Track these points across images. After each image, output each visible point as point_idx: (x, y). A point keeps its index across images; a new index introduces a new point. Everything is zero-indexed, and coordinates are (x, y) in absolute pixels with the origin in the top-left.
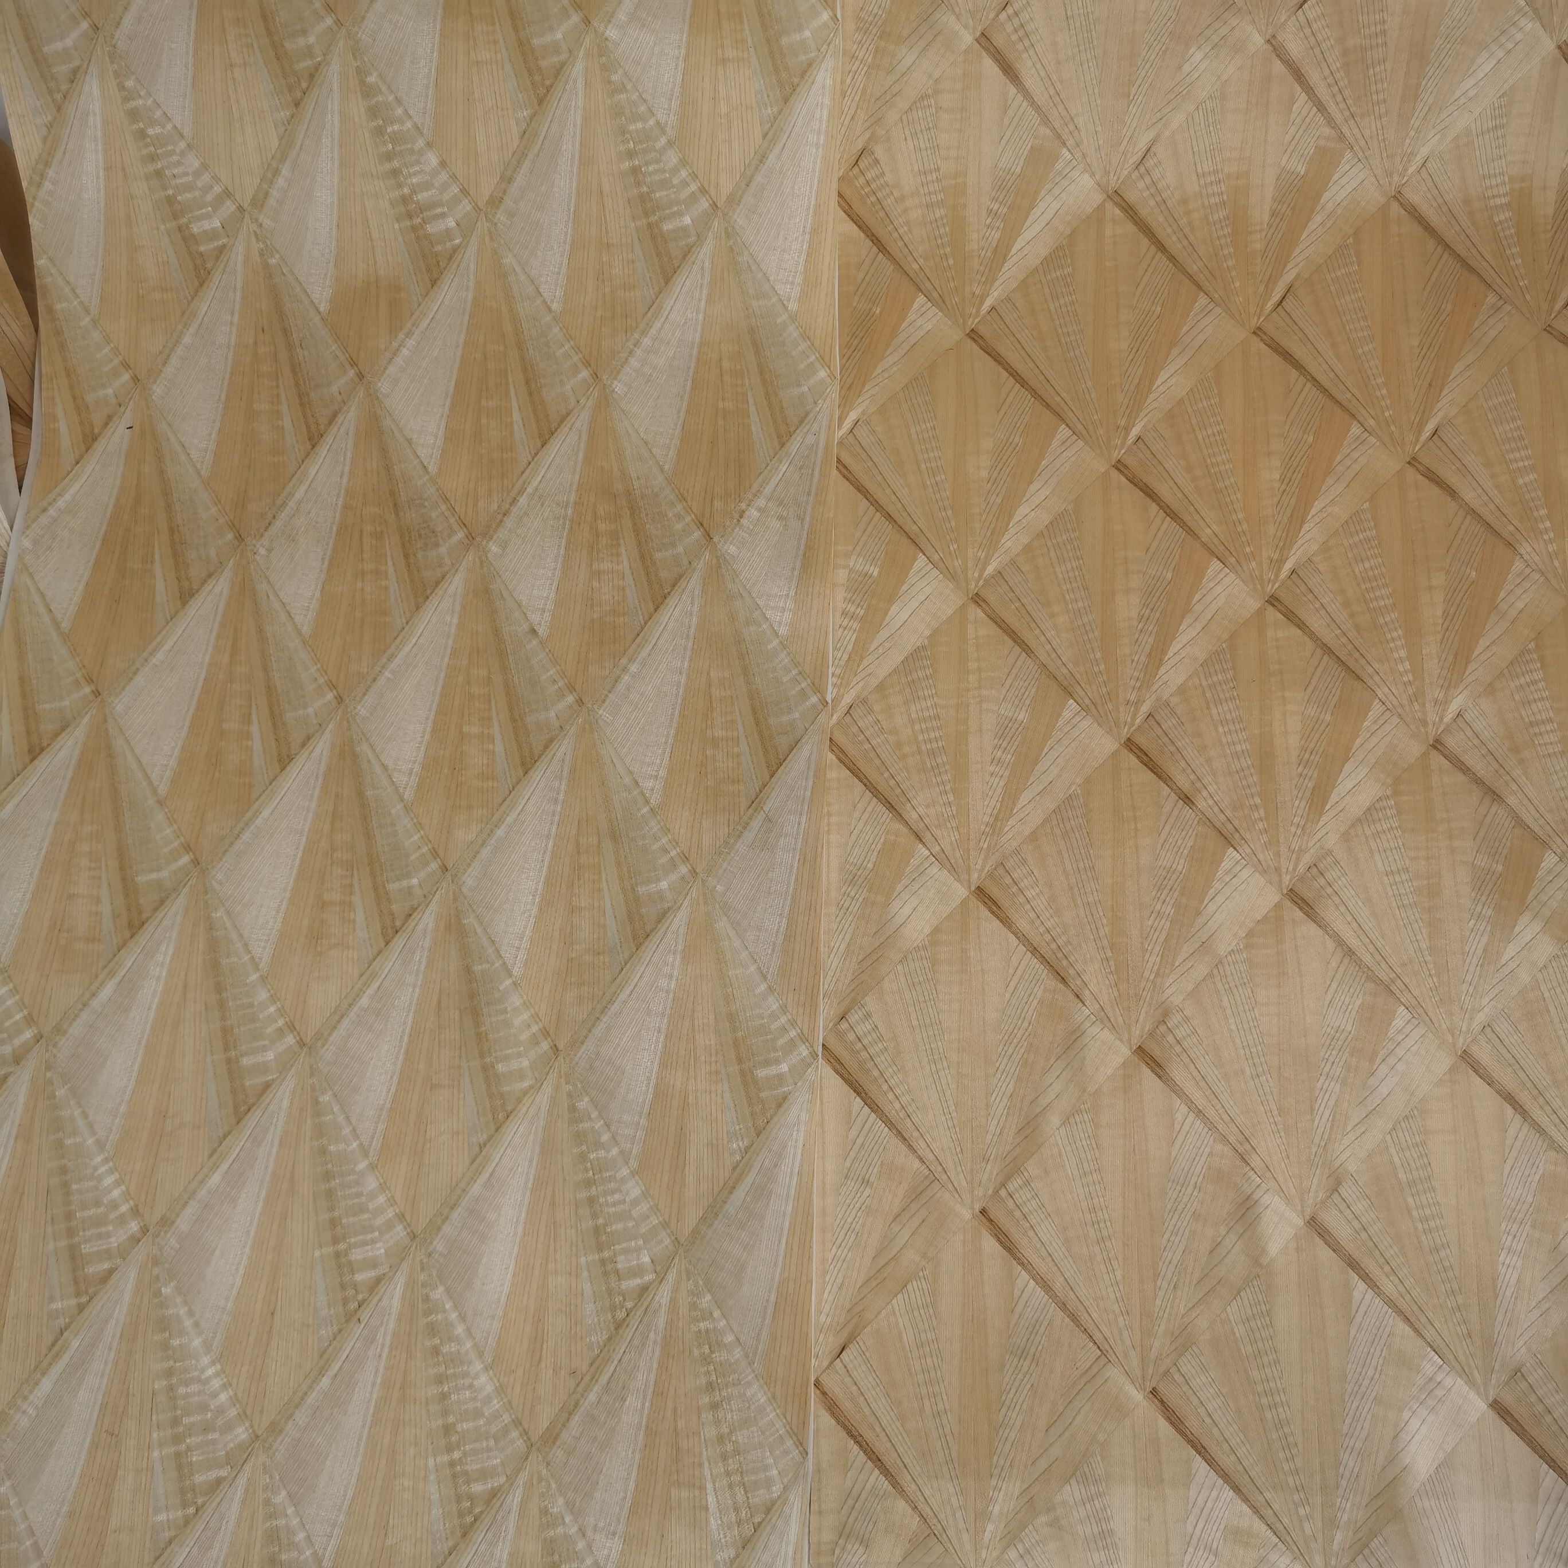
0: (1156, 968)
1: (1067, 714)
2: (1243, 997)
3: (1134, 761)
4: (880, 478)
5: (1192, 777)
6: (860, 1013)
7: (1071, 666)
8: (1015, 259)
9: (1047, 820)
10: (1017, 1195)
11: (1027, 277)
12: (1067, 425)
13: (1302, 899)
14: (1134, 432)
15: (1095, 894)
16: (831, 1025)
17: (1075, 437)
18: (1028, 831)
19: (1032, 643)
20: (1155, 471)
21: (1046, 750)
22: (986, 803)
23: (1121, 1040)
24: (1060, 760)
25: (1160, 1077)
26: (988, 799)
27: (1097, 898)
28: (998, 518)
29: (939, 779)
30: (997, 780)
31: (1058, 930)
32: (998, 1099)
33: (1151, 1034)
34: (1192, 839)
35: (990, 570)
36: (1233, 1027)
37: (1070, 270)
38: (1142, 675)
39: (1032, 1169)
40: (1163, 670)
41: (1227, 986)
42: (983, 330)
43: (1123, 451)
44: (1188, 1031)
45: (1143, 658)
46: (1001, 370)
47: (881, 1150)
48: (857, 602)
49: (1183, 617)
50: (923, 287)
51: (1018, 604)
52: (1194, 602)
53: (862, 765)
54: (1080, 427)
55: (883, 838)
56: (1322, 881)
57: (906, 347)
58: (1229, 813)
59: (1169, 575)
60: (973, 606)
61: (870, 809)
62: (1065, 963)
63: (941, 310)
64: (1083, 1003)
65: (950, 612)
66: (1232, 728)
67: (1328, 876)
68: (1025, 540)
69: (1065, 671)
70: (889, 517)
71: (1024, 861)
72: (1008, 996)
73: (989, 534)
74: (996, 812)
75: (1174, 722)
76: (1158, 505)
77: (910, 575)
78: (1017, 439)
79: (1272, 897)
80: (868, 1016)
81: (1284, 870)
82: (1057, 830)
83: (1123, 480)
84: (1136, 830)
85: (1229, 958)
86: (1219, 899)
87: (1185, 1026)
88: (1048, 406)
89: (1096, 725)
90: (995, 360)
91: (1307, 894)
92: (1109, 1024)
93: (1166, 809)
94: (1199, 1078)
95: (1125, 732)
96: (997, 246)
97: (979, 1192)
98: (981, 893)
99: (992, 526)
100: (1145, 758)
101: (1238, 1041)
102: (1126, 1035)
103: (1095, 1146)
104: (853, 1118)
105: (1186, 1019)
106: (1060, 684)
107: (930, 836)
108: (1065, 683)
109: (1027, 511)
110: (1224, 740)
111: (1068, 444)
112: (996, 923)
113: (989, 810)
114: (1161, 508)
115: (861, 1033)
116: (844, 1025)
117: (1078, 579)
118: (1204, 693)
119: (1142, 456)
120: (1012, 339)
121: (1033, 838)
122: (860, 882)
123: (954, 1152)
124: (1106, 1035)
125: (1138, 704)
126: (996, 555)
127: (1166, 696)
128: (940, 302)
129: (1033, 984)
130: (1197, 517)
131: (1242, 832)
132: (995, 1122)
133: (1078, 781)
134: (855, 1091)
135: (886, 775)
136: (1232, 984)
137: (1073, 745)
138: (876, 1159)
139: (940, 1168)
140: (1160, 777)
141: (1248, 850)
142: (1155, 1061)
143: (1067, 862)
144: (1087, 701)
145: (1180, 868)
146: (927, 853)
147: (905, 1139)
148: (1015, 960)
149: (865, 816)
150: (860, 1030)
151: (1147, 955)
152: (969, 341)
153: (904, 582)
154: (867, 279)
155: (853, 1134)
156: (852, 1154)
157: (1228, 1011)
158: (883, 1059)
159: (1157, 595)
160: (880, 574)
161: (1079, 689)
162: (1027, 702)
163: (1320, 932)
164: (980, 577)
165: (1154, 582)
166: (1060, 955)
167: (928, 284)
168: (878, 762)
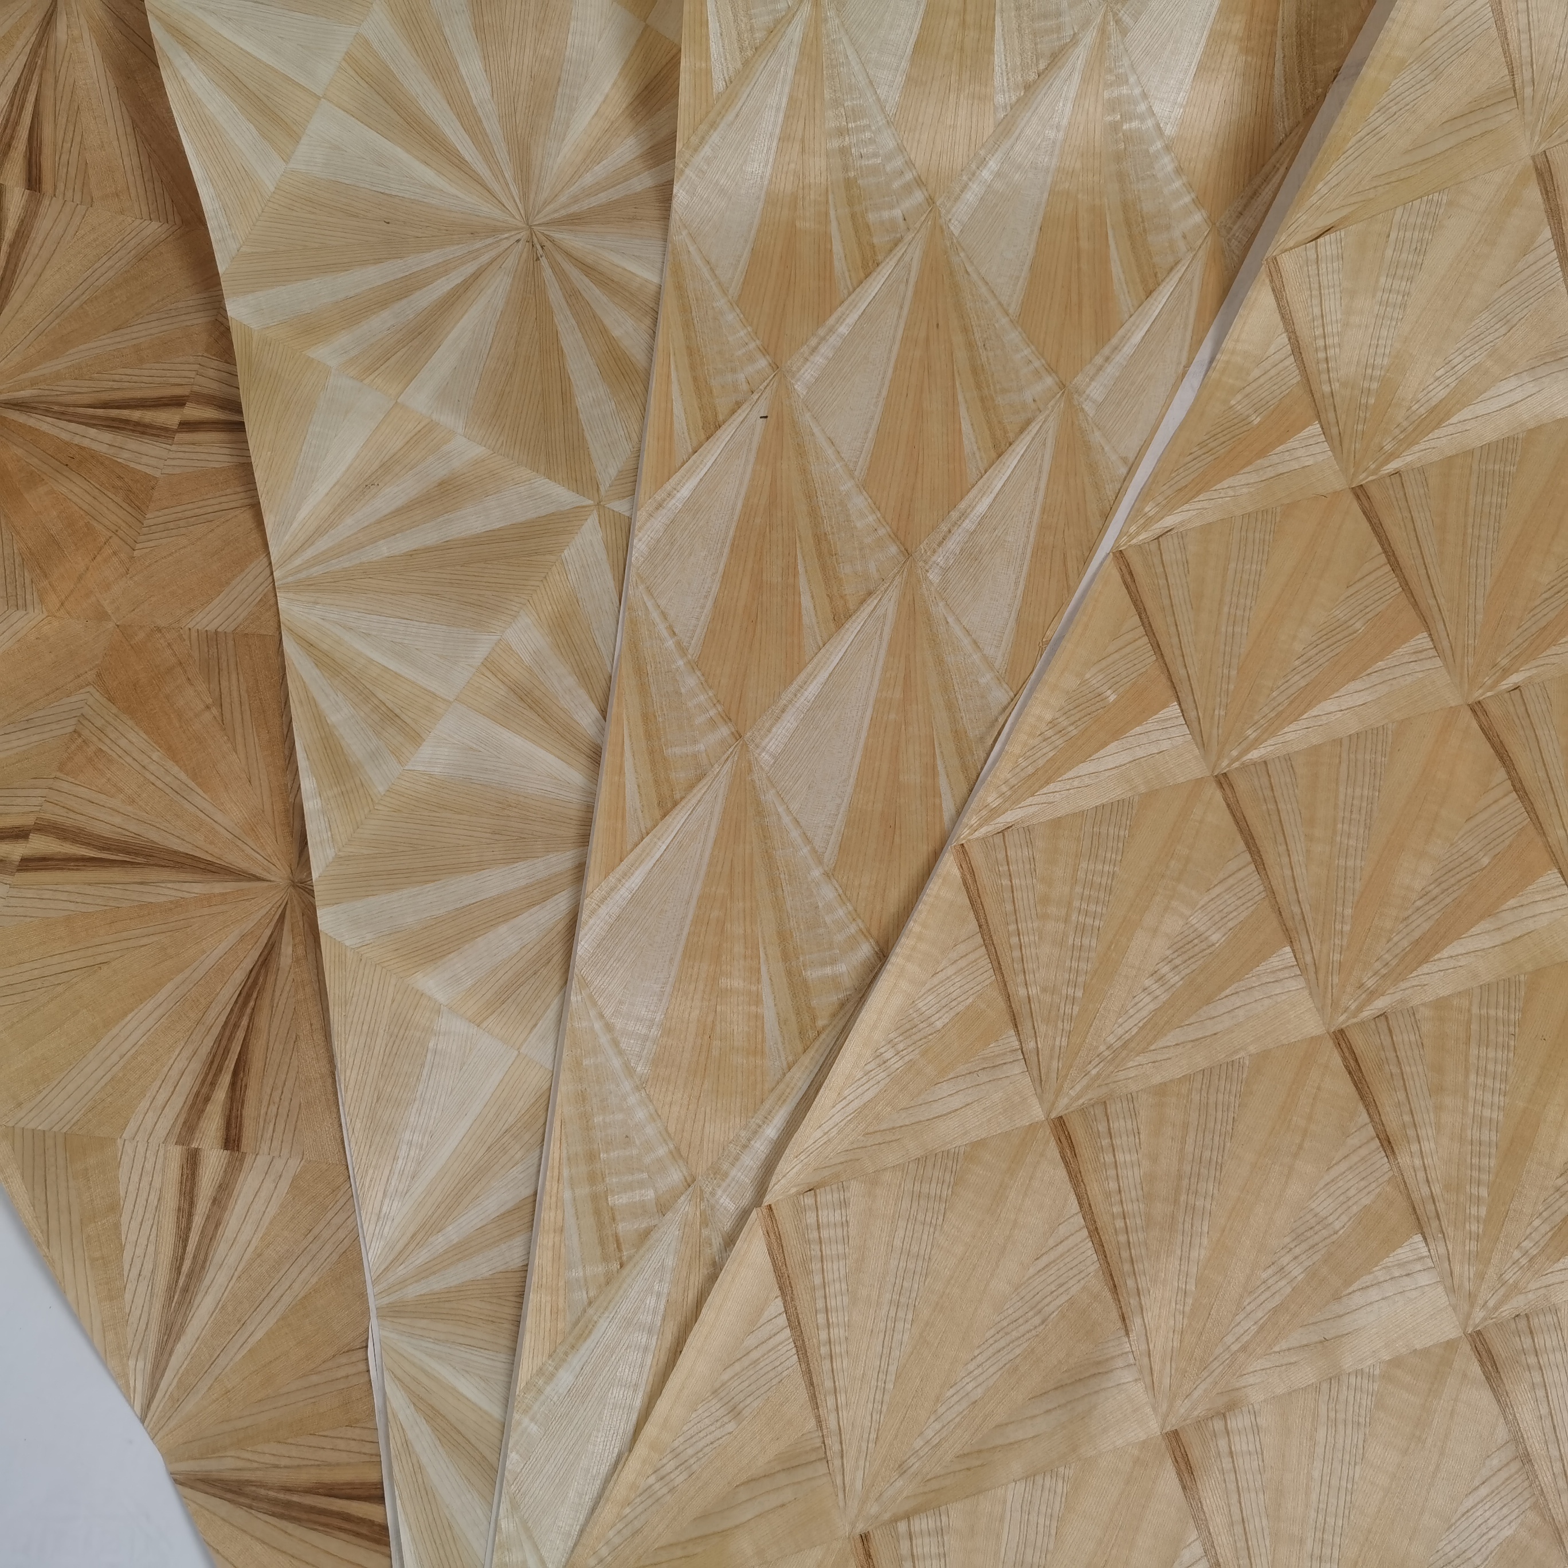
0: (1246, 1338)
1: (1275, 962)
2: (1348, 1441)
3: (1336, 1061)
4: (1166, 602)
5: (1407, 1118)
6: (836, 1195)
7: (1306, 908)
8: (1451, 429)
9: (1188, 1078)
10: (919, 1541)
11: (1457, 455)
12: (1430, 635)
13: (1489, 1352)
14: (1514, 679)
15: (1209, 1199)
16: (794, 1190)
17: (1433, 653)
18: (1157, 1080)
19: (1270, 858)
20: (1521, 733)
21: (1228, 992)
22: (1120, 1020)
23: (1155, 1409)
24: (1241, 1013)
25: (1184, 1488)
26: (1125, 1017)
27: (1208, 1206)
28: (1292, 702)
29: (1074, 964)
30: (1148, 999)
31: (1138, 1221)
32: (956, 1398)
33: (1200, 1424)
34: (1372, 1197)
35: (1254, 755)
36: (1316, 1474)
37: (1513, 469)
38: (1394, 963)
39: (956, 1515)
40: (1425, 968)
41: (1332, 1414)
42: (1374, 491)
43: (1489, 694)
44: (1251, 1448)
45: (1405, 943)
46: (1375, 541)
47: (774, 1382)
48: (1073, 719)
49: (1482, 918)
50: (1323, 416)
51: (1272, 806)
52: (1505, 907)
53: (989, 902)
54: (1445, 643)
55: (970, 1000)
56: (1527, 1342)
57: (1270, 473)
58: (1437, 1189)
59: (1486, 861)
60: (1214, 784)
61: (972, 957)
62: (1127, 1267)
63: (1333, 450)
64: (1127, 1334)
65: (1182, 780)
66: (1489, 1082)
67: (1539, 1341)
68: (1315, 740)
69: (1296, 909)
70: (1157, 647)
71: (1134, 1114)
72: (1032, 1271)
73: (1273, 715)
74: (1127, 1036)
75: (1413, 1038)
76: (1508, 773)
77: (1150, 720)
78: (1358, 625)
79: (1449, 1329)
80: (844, 1204)
81: (1481, 1302)
82: (1195, 1097)
83: (1475, 724)
84: (1300, 1147)
85: (1353, 1380)
86: (1374, 1294)
87: (1251, 1437)
88: (1415, 605)
89: (1306, 993)
90: (1374, 529)
91: (1498, 1348)
92: (1148, 1380)
93: (1354, 1141)
94: (1237, 1517)
95: (1341, 1020)
96: (1436, 406)
97: (874, 1509)
98: (1060, 1126)
99: (1280, 708)
100: (1352, 1063)
101: (1314, 1497)
102: (1165, 1406)
103: (1053, 1532)
104: (762, 1321)
105: (1256, 1429)
106: (1283, 923)
107: (1030, 1025)
108: (1290, 924)
109: (1333, 709)
110: (1471, 1093)
111: (1422, 656)
112: (1061, 1173)
113: (1120, 1031)
114: (1510, 778)
115: (825, 1220)
116: (808, 1200)
117: (1363, 812)
118: (1469, 1022)
119: (1511, 709)
120: (1406, 514)
121: (1161, 1091)
122: (915, 1038)
123: (865, 1436)
124: (1138, 1391)
125: (1373, 994)
126: (1270, 742)
127: (1415, 1002)
128: (1336, 441)
129: (1071, 1273)
130: (1553, 810)
131: (1445, 1222)
132: (937, 1426)
133: (1252, 1049)
134: (780, 1288)
135: (1012, 927)
136: (1341, 1416)
137: (1267, 1002)
138: (763, 1390)
139: (837, 1447)
140: (1362, 1097)
141: (1442, 1250)
142: (1188, 1463)
143: (1190, 1140)
144: (1308, 959)
145: (1337, 1225)
146: (1016, 1044)
147: (812, 1384)
148: (1062, 1231)
149: (962, 963)
150: (825, 1216)
151: (1242, 1316)
152: (1351, 496)
153: (1139, 724)
154: (1262, 380)
155: (751, 1341)
156: (737, 1367)
157: (1319, 1450)
158: (835, 1267)
159: (1458, 877)
160: (1115, 702)
161: (1304, 940)
162: (1231, 924)
163: (1495, 1408)
164: (1238, 758)
165: (1461, 859)
166: (1125, 1254)
167: (1331, 415)
168: (1009, 907)
